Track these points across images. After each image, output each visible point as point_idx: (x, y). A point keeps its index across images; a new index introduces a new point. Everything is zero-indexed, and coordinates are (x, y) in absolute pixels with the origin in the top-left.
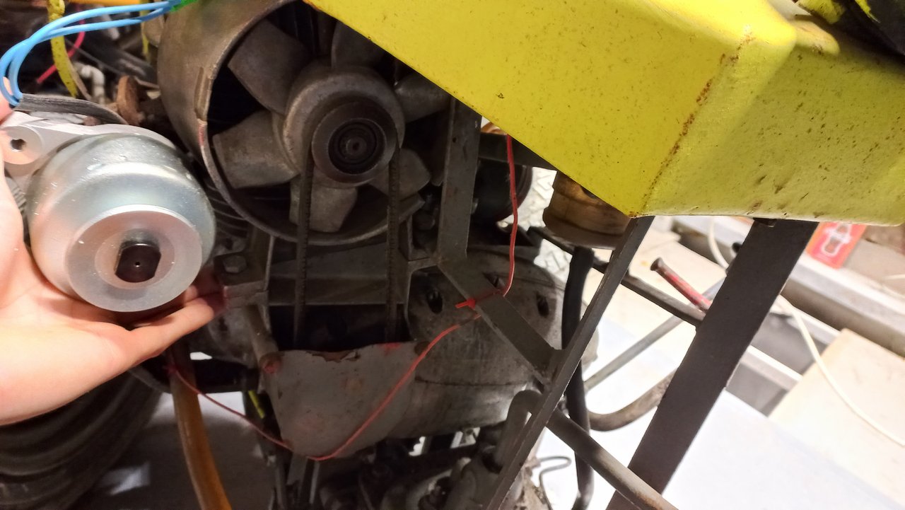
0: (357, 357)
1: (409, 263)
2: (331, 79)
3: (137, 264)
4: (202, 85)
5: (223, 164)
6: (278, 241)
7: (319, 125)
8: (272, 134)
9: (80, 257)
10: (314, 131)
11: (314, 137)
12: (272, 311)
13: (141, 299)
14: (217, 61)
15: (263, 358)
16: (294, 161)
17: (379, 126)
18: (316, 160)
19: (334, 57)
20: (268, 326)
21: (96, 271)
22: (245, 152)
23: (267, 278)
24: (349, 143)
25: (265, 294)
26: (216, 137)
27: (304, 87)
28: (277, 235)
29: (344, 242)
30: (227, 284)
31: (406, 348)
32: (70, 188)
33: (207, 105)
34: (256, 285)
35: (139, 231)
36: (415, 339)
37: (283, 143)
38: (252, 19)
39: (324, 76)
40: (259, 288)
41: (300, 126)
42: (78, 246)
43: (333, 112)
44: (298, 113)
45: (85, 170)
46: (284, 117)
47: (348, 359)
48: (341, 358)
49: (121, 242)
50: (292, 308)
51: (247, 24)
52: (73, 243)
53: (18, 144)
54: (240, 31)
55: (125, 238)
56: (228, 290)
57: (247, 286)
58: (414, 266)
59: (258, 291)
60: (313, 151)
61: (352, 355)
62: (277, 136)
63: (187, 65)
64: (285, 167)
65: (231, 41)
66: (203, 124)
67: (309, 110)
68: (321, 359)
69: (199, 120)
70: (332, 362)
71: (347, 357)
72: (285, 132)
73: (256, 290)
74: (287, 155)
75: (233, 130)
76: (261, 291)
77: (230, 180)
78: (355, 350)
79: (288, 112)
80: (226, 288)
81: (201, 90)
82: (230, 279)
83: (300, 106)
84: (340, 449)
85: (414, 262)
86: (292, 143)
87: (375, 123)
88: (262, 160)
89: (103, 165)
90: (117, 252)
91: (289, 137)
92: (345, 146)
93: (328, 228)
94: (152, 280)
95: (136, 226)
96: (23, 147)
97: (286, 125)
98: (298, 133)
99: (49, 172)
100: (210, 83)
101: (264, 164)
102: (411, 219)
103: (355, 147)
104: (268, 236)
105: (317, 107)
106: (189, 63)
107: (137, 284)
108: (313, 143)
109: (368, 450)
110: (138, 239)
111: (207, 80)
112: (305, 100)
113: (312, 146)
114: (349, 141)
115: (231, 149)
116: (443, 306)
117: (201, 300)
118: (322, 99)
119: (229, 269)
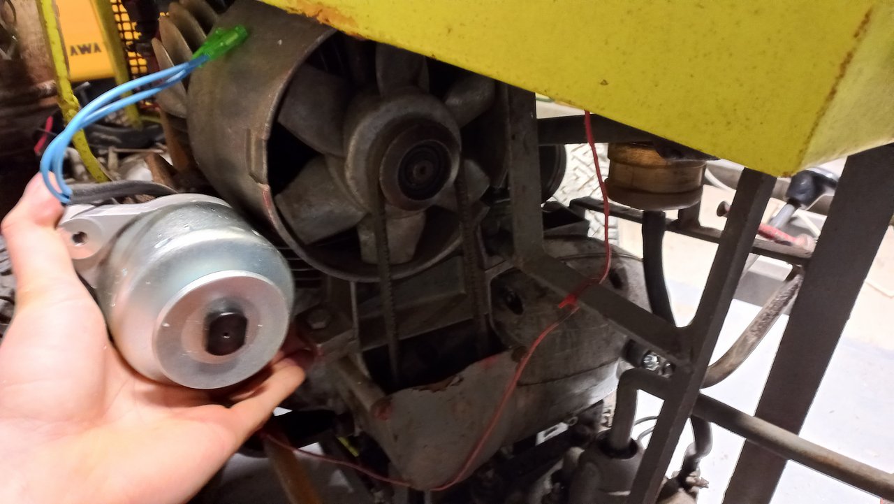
0: (461, 380)
1: (486, 272)
2: (383, 108)
3: (226, 335)
4: (253, 148)
5: (292, 222)
6: (358, 285)
7: (384, 159)
8: (331, 179)
9: (167, 341)
10: (379, 166)
11: (381, 172)
12: (367, 357)
13: (234, 371)
14: (268, 119)
15: (373, 407)
16: (362, 201)
17: (442, 144)
18: (387, 195)
19: (381, 84)
20: (366, 373)
21: (185, 353)
22: (310, 206)
23: (356, 325)
24: (415, 170)
25: (356, 342)
26: (279, 197)
27: (357, 124)
28: (357, 279)
29: (420, 268)
30: (319, 342)
31: (504, 359)
32: (142, 271)
33: (265, 167)
34: (346, 335)
35: (221, 300)
36: (510, 347)
37: (347, 187)
38: (293, 67)
39: (375, 106)
40: (350, 337)
41: (362, 164)
42: (163, 329)
43: (395, 142)
44: (357, 151)
45: (151, 249)
46: (343, 159)
47: (453, 385)
48: (447, 386)
49: (205, 316)
50: (386, 348)
51: (290, 72)
52: (158, 327)
53: (79, 238)
54: (285, 81)
55: (208, 311)
56: (322, 348)
57: (338, 339)
58: (492, 274)
59: (350, 340)
60: (382, 187)
61: (456, 379)
62: (337, 180)
63: (229, 130)
64: (352, 210)
65: (277, 94)
66: (266, 188)
67: (367, 146)
68: (427, 392)
69: (260, 184)
70: (438, 392)
71: (452, 383)
72: (348, 174)
73: (348, 338)
74: (353, 197)
75: (292, 185)
76: (353, 339)
77: (302, 237)
78: (458, 375)
79: (347, 153)
80: (319, 346)
81: (253, 152)
82: (321, 336)
83: (358, 143)
84: (461, 474)
85: (491, 270)
86: (357, 183)
87: (438, 142)
88: (327, 208)
89: (170, 240)
90: (202, 327)
91: (353, 178)
92: (412, 173)
93: (403, 260)
94: (243, 349)
95: (216, 296)
96: (85, 240)
97: (347, 167)
98: (362, 173)
99: (115, 260)
100: (264, 144)
101: (331, 212)
102: (479, 228)
103: (422, 171)
104: (348, 283)
105: (375, 140)
106: (230, 128)
107: (228, 356)
108: (381, 179)
109: (484, 467)
110: (221, 308)
111: (259, 141)
112: (362, 136)
113: (381, 183)
114: (416, 167)
115: (296, 206)
116: (524, 306)
117: (289, 360)
118: (378, 130)
119: (316, 326)
